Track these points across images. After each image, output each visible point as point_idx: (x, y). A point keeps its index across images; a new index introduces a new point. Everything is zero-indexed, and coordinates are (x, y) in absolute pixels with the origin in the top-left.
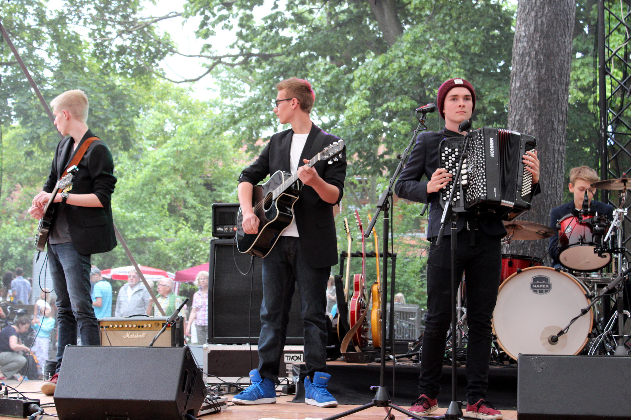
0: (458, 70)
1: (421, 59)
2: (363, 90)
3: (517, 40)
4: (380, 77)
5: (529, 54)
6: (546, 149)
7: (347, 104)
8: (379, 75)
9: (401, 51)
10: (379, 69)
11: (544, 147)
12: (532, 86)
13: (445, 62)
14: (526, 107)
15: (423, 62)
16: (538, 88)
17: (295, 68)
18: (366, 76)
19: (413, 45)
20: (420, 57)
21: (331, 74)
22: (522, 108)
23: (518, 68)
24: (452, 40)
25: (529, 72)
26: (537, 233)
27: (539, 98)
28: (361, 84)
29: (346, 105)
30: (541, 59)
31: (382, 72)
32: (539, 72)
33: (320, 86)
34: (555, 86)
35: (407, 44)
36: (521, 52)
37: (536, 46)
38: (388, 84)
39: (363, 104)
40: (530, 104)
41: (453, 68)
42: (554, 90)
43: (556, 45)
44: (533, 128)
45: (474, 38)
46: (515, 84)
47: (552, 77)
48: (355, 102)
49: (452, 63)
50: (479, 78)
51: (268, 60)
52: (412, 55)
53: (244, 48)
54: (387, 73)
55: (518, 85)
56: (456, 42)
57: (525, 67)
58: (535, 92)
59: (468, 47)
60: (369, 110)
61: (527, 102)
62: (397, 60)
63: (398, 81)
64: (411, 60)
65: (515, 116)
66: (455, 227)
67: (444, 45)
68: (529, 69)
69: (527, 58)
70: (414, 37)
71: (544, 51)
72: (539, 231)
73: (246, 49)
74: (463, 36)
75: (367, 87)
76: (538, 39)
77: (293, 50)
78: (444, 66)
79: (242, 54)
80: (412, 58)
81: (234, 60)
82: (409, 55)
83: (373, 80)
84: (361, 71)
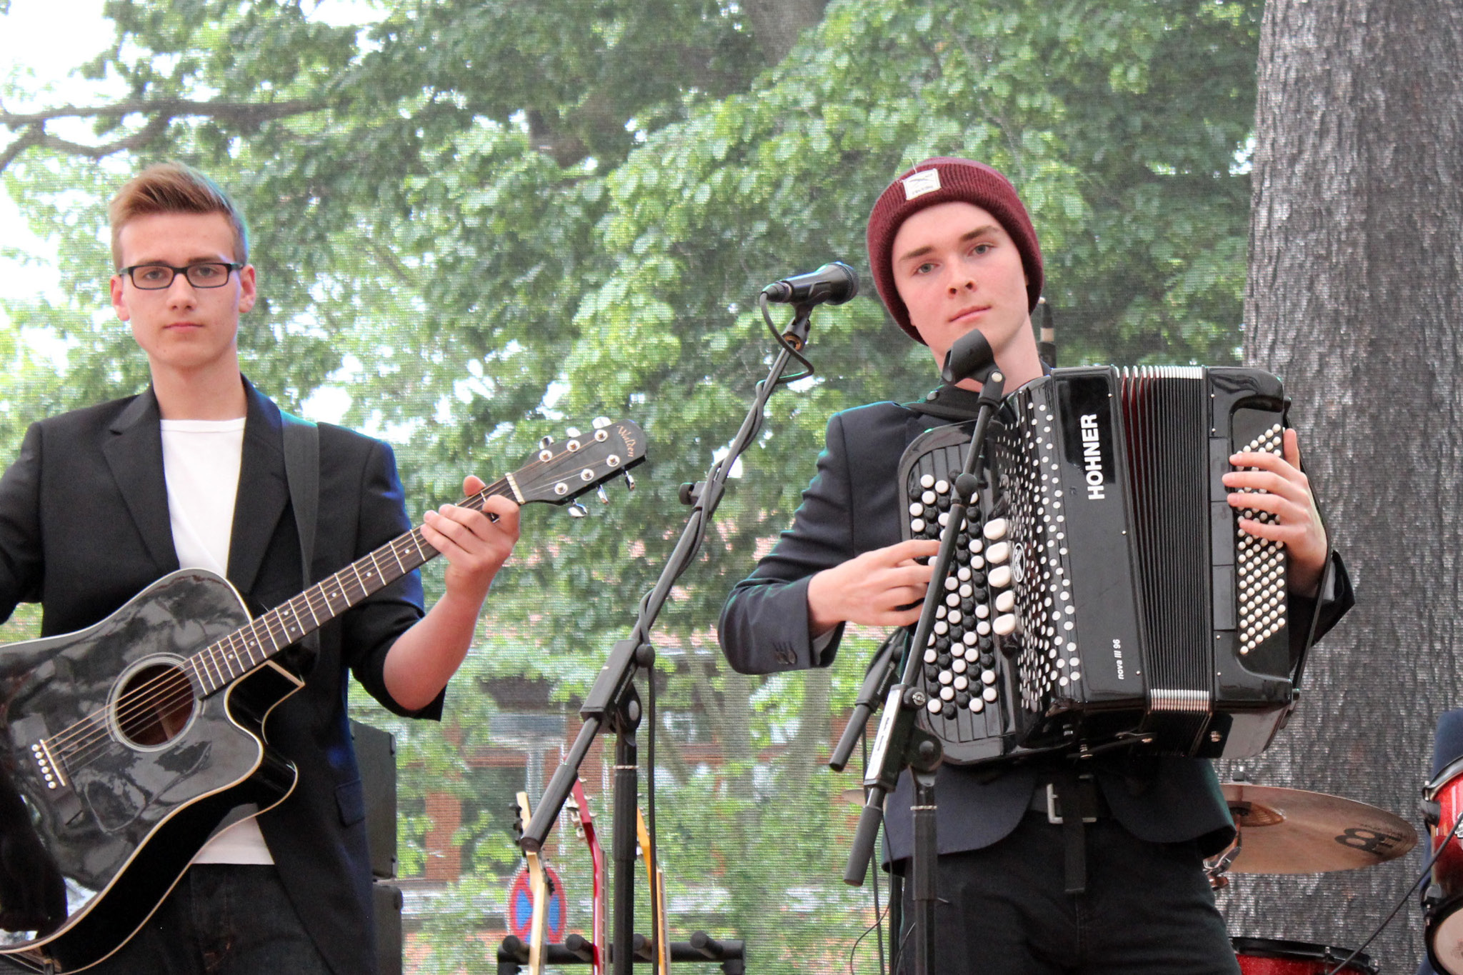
0: (1054, 166)
1: (895, 119)
2: (646, 255)
3: (1274, 23)
4: (720, 197)
5: (1326, 84)
6: (1404, 488)
7: (582, 316)
8: (714, 193)
9: (811, 84)
10: (714, 165)
11: (1395, 481)
12: (1341, 218)
13: (996, 132)
14: (1316, 307)
15: (908, 133)
16: (1364, 225)
17: (370, 168)
18: (659, 192)
19: (864, 60)
20: (891, 110)
21: (505, 178)
22: (1299, 316)
23: (1282, 141)
24: (1029, 37)
25: (1325, 162)
26: (1341, 839)
27: (1369, 273)
28: (642, 231)
29: (577, 320)
30: (1375, 101)
31: (728, 178)
32: (1371, 160)
33: (457, 231)
34: (1439, 221)
35: (837, 55)
36: (1293, 74)
37: (1356, 48)
38: (761, 227)
39: (649, 316)
40: (1334, 297)
41: (1032, 157)
42: (1435, 238)
43: (1437, 45)
44: (1348, 400)
45: (1121, 33)
46: (1271, 211)
47: (1425, 180)
48: (614, 306)
49: (1027, 136)
50: (1148, 201)
51: (256, 130)
52: (858, 102)
53: (149, 76)
54: (748, 179)
55: (1282, 213)
56: (1048, 49)
57: (1311, 140)
58: (1354, 244)
59: (1096, 69)
60: (672, 340)
61: (1323, 290)
62: (795, 124)
63: (806, 215)
64: (856, 124)
65: (1272, 349)
66: (930, 800)
67: (998, 58)
68: (1328, 147)
69: (1318, 100)
70: (868, 23)
71: (1389, 68)
72: (1351, 832)
73: (159, 82)
74: (1076, 20)
75: (667, 243)
76: (1363, 18)
77: (359, 85)
78: (993, 150)
79: (136, 103)
80: (859, 113)
81: (101, 130)
82: (843, 102)
83: (689, 212)
84: (641, 172)
